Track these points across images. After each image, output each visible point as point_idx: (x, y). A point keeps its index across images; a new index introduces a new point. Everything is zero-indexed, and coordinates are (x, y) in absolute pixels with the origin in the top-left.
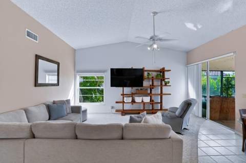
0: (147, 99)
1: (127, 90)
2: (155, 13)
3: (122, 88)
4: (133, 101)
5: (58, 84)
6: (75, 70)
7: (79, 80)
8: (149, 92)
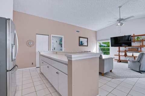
0: (137, 55)
1: (122, 49)
2: (120, 7)
3: (118, 47)
4: (126, 55)
5: (87, 46)
6: (96, 40)
7: (98, 44)
8: (140, 50)
